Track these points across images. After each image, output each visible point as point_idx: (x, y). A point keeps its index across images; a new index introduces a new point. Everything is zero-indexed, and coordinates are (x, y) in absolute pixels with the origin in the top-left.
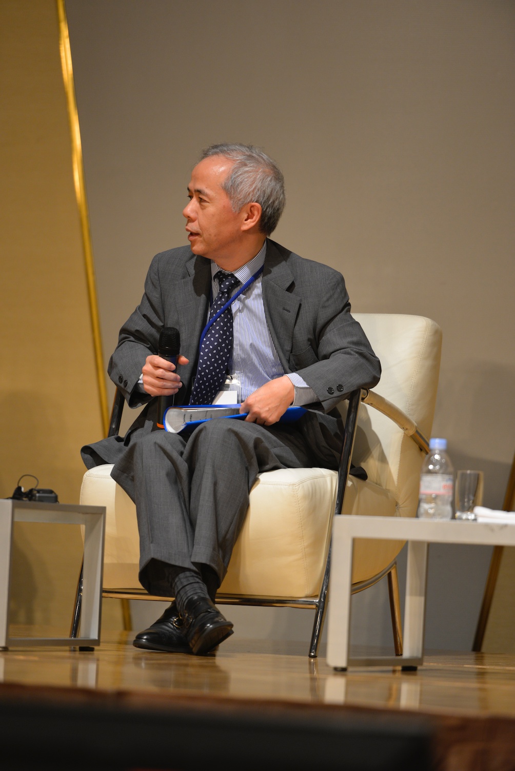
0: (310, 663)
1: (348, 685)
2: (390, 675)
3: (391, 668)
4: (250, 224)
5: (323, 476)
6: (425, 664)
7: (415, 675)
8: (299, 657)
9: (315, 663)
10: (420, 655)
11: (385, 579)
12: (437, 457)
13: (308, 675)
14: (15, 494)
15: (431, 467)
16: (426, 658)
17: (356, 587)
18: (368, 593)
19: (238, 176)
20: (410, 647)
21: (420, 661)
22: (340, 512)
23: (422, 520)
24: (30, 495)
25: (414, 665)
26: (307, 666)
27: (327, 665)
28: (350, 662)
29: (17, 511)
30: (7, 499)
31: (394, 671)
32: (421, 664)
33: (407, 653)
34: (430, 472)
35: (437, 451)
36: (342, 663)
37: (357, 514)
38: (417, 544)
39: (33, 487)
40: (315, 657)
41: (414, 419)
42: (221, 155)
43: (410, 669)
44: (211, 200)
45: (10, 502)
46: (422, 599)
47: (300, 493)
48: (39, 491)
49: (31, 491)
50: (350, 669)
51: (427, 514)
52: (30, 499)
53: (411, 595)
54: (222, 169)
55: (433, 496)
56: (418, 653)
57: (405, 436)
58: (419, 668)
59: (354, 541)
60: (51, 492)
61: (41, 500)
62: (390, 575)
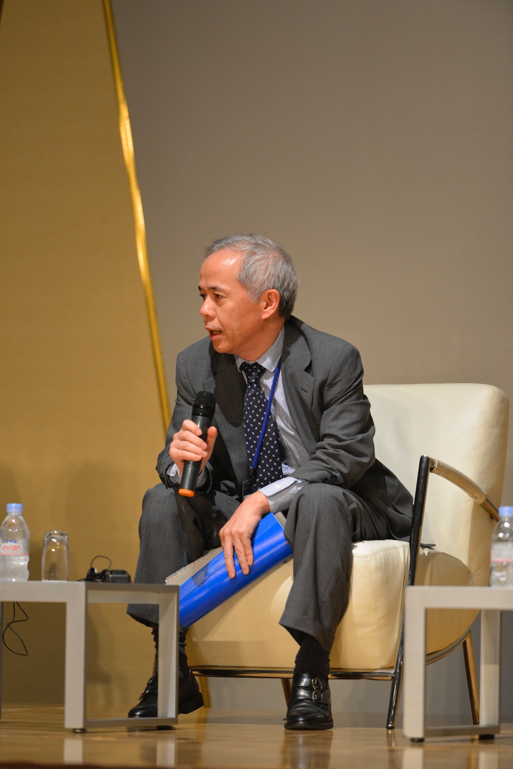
0: (388, 734)
1: (425, 755)
2: (469, 744)
3: (469, 737)
4: (270, 311)
5: (396, 548)
6: (502, 732)
7: (493, 743)
8: (376, 729)
9: (393, 735)
10: (497, 724)
11: (460, 648)
12: (507, 525)
13: (386, 747)
14: (88, 576)
15: (501, 535)
16: (503, 725)
17: (430, 658)
18: (442, 662)
19: (250, 266)
20: (487, 715)
21: (497, 729)
22: (412, 583)
23: (494, 588)
24: (103, 576)
25: (492, 733)
26: (385, 738)
27: (404, 737)
28: (427, 732)
29: (90, 593)
30: (80, 581)
31: (472, 740)
32: (498, 732)
33: (484, 721)
34: (500, 540)
35: (506, 519)
36: (419, 734)
37: (431, 584)
38: (490, 613)
39: (106, 568)
40: (392, 728)
41: (483, 487)
42: (227, 248)
43: (487, 737)
44: (228, 295)
45: (83, 584)
46: (497, 667)
47: (373, 565)
48: (112, 572)
49: (104, 572)
50: (427, 739)
51: (498, 581)
52: (104, 581)
53: (486, 663)
54: (233, 262)
55: (504, 564)
56: (495, 721)
57: (475, 504)
58: (496, 736)
59: (427, 612)
60: (124, 572)
61: (114, 580)
62: (465, 644)
